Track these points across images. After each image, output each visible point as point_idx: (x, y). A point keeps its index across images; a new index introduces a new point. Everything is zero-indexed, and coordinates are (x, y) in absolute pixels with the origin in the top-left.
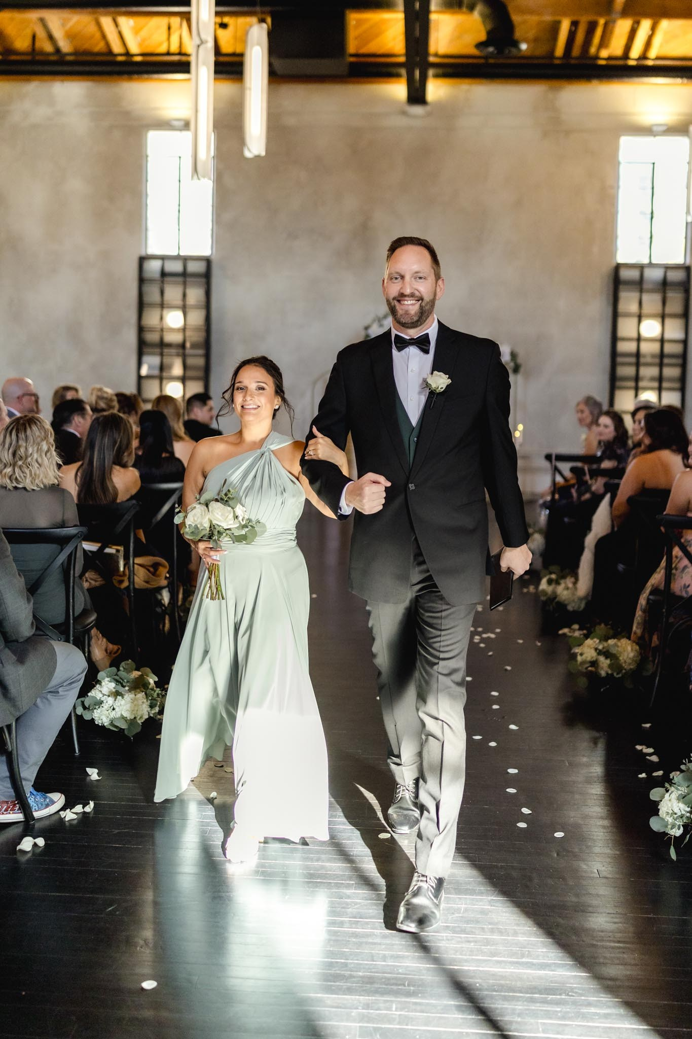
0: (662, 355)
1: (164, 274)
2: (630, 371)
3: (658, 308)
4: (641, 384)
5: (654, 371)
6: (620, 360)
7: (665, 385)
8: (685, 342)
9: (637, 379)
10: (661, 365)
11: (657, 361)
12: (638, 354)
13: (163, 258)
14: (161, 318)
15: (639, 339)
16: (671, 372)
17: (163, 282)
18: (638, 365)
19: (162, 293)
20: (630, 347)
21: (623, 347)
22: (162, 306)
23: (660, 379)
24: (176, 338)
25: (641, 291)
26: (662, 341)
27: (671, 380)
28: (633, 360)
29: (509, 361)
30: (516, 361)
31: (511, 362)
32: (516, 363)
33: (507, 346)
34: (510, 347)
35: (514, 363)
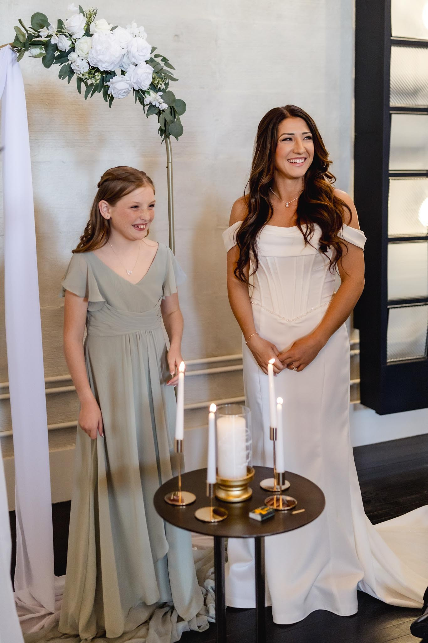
29: (145, 86)
30: (169, 89)
31: (152, 93)
32: (168, 96)
33: (136, 31)
34: (146, 35)
35: (162, 97)
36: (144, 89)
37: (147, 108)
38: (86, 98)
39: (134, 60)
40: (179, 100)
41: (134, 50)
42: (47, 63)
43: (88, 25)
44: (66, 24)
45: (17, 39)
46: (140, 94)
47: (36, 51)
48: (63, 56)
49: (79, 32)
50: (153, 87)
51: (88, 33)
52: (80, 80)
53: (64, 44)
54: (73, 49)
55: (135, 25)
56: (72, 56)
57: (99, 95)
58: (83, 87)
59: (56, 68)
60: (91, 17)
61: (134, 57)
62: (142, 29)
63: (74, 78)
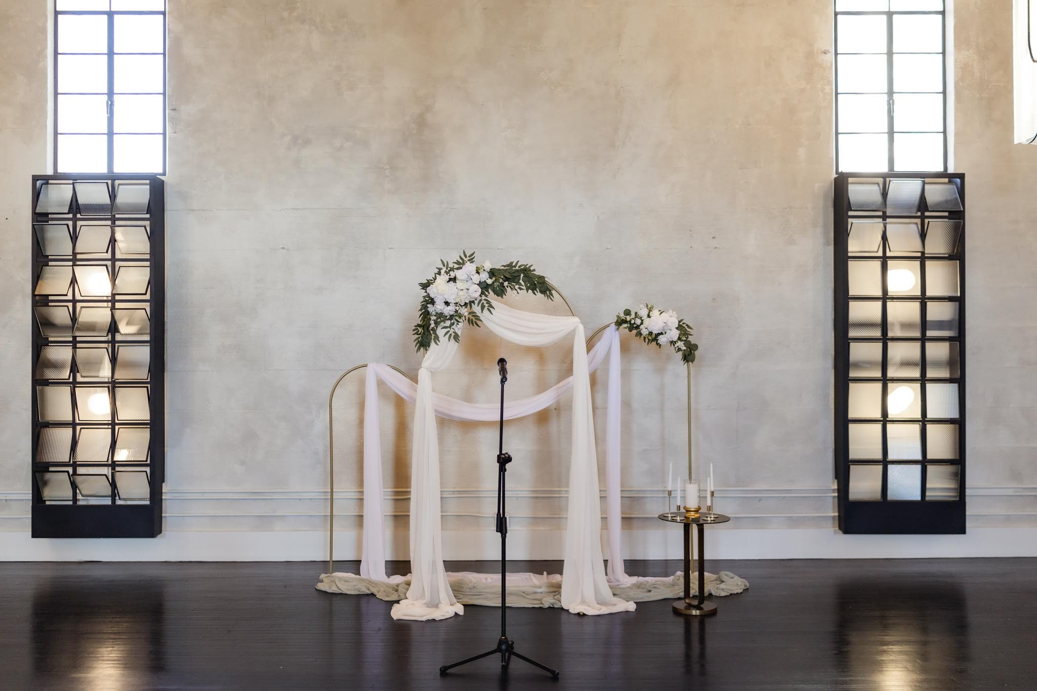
0: (924, 324)
1: (75, 207)
2: (873, 351)
3: (913, 245)
4: (891, 374)
5: (912, 351)
6: (852, 333)
7: (930, 374)
8: (960, 301)
9: (885, 365)
10: (923, 340)
11: (918, 334)
12: (884, 324)
13: (75, 179)
14: (74, 281)
15: (885, 298)
16: (938, 351)
17: (75, 220)
18: (885, 340)
19: (74, 238)
20: (872, 311)
21: (858, 311)
22: (74, 260)
23: (923, 364)
24: (101, 315)
25: (884, 217)
26: (923, 300)
27: (937, 364)
28: (877, 333)
29: (675, 339)
30: (688, 339)
31: (679, 342)
32: (688, 344)
33: (672, 315)
34: (676, 316)
35: (684, 344)
36: (674, 341)
37: (677, 349)
38: (648, 344)
39: (669, 328)
40: (694, 344)
41: (669, 324)
42: (630, 329)
43: (649, 313)
44: (638, 313)
45: (617, 321)
46: (673, 343)
47: (625, 325)
48: (638, 327)
49: (645, 317)
50: (679, 339)
51: (649, 316)
52: (645, 338)
53: (638, 322)
54: (642, 323)
55: (671, 311)
56: (642, 327)
57: (654, 343)
58: (647, 340)
59: (634, 332)
60: (650, 311)
61: (669, 326)
62: (674, 313)
63: (642, 336)
